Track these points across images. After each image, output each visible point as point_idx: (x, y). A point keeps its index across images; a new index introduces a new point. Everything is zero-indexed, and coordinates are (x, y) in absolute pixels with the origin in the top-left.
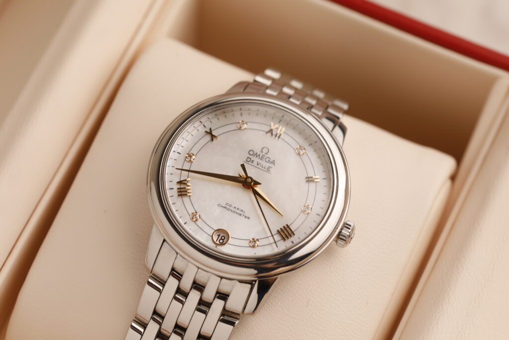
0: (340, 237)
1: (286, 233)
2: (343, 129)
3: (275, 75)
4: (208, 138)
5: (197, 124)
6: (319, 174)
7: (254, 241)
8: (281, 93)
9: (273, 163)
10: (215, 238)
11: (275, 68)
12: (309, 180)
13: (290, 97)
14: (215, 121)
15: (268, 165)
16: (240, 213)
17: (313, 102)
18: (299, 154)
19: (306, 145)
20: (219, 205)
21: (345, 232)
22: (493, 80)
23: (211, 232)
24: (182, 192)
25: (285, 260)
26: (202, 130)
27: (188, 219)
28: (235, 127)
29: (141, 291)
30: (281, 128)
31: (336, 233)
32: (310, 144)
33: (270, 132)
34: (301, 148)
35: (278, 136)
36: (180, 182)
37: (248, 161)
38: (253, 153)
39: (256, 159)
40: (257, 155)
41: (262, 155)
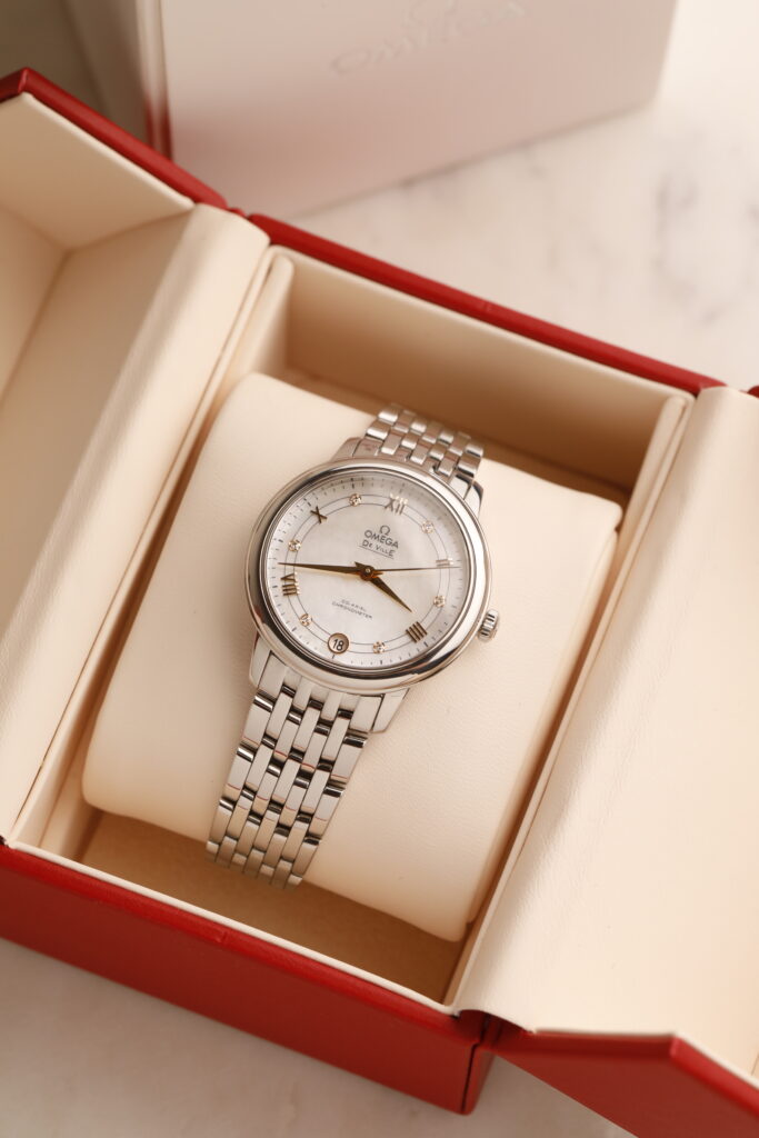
0: (483, 632)
1: (416, 633)
2: (479, 491)
3: (393, 418)
4: (315, 518)
5: (301, 503)
6: (452, 556)
7: (378, 645)
8: (400, 450)
9: (396, 545)
10: (332, 646)
12: (442, 564)
13: (411, 454)
14: (322, 497)
15: (390, 548)
16: (361, 612)
17: (440, 455)
18: (427, 532)
19: (435, 520)
20: (333, 603)
21: (488, 625)
23: (326, 638)
24: (289, 590)
25: (426, 665)
26: (307, 510)
27: (297, 623)
28: (345, 503)
29: (247, 711)
30: (402, 500)
31: (478, 627)
32: (439, 519)
33: (391, 505)
34: (429, 523)
35: (400, 510)
36: (285, 579)
37: (366, 545)
38: (370, 534)
39: (375, 543)
40: (375, 537)
41: (382, 537)
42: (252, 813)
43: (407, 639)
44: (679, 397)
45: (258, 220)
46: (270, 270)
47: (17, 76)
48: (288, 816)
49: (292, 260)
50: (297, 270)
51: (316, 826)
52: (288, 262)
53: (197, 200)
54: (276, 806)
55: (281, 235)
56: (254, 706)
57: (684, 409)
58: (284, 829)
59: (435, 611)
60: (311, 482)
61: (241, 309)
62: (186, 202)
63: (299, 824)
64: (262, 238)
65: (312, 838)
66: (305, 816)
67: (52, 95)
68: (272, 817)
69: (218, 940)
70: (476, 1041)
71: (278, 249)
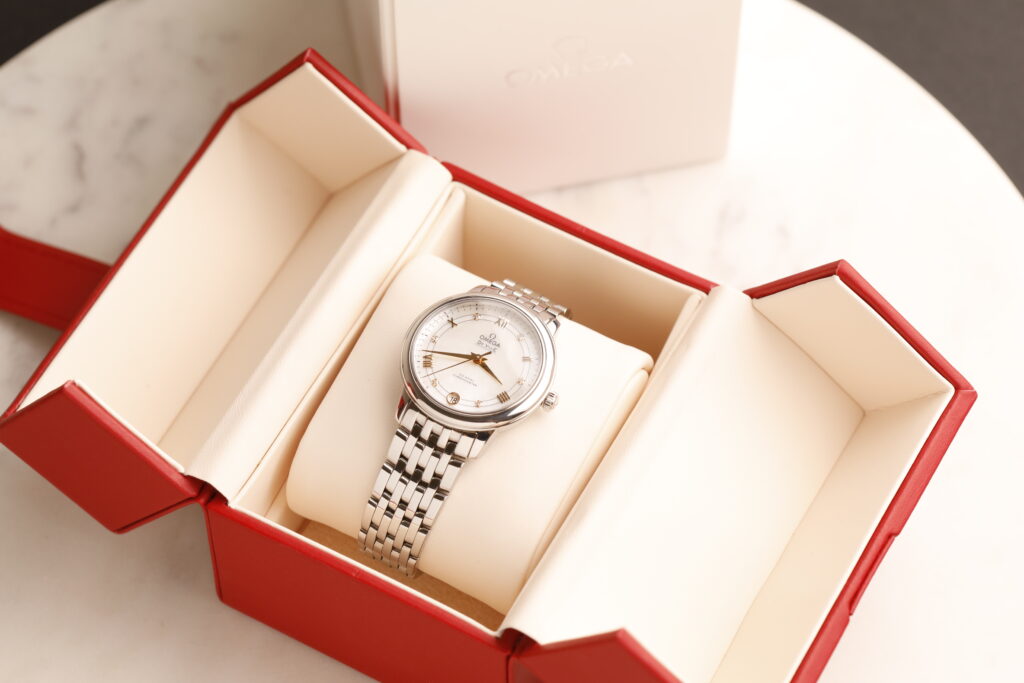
0: (545, 403)
1: (503, 397)
2: (557, 324)
3: (512, 284)
4: (450, 325)
5: (442, 314)
6: (533, 356)
7: (479, 402)
8: (512, 295)
9: (498, 345)
10: (449, 399)
11: (512, 279)
12: (526, 359)
13: (518, 298)
14: (456, 313)
15: (494, 347)
16: (470, 381)
17: (537, 304)
18: (519, 340)
19: (525, 333)
20: (454, 375)
21: (549, 399)
22: (688, 295)
23: (446, 394)
24: (427, 364)
25: (502, 416)
26: (446, 319)
27: (429, 384)
28: (471, 318)
29: (391, 440)
30: (507, 320)
31: (542, 400)
32: (528, 333)
33: (498, 322)
34: (521, 335)
35: (504, 325)
36: (425, 357)
37: (479, 343)
38: (483, 338)
39: (485, 343)
40: (486, 339)
41: (491, 339)
42: (388, 508)
43: (497, 401)
44: (698, 294)
45: (448, 166)
46: (450, 196)
47: (304, 54)
48: (410, 512)
49: (464, 190)
50: (468, 198)
51: (427, 521)
52: (462, 191)
53: (409, 147)
54: (403, 504)
55: (459, 175)
56: (396, 437)
57: (700, 302)
58: (406, 521)
59: (517, 386)
60: (451, 302)
61: (427, 216)
62: (402, 148)
63: (416, 518)
64: (448, 175)
65: (424, 529)
66: (421, 513)
67: (326, 68)
68: (400, 513)
69: (354, 575)
70: (509, 653)
71: (458, 184)
